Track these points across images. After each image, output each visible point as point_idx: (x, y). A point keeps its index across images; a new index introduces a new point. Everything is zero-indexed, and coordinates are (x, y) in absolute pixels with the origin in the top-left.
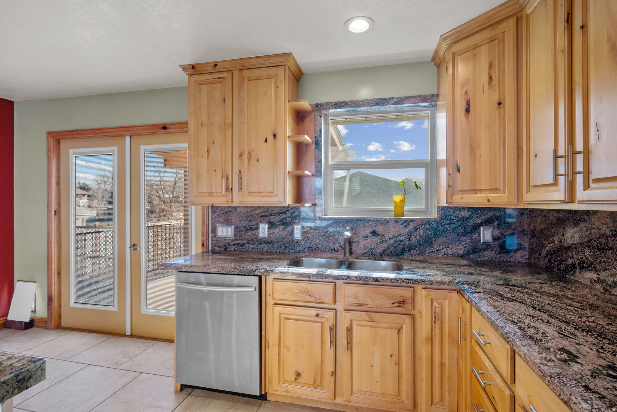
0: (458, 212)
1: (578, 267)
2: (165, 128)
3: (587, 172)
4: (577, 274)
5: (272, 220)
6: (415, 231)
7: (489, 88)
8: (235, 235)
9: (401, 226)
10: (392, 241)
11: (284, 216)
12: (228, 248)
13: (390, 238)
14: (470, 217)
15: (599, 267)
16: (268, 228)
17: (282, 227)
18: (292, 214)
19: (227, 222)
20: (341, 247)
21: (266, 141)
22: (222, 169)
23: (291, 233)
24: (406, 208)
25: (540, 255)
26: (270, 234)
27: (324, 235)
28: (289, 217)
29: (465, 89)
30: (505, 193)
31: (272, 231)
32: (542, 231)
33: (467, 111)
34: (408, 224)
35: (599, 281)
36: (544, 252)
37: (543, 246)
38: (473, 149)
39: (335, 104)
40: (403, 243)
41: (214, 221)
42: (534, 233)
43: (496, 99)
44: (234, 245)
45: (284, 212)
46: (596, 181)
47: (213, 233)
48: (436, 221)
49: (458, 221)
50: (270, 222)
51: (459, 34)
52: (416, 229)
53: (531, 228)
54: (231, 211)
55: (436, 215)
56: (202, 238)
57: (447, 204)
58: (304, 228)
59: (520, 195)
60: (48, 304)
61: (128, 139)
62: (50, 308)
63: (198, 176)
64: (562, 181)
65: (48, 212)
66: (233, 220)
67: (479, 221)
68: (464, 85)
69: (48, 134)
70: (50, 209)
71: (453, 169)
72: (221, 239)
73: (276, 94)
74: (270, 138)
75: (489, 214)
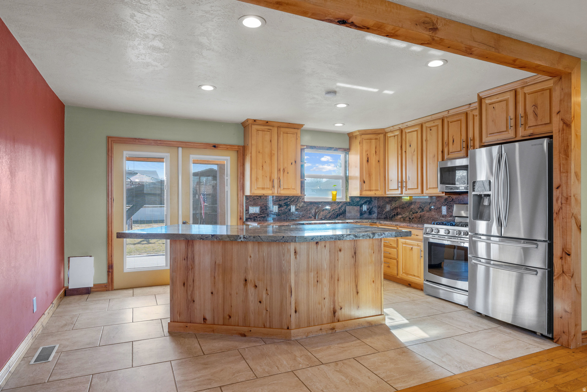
0: (356, 199)
1: (396, 215)
2: (215, 146)
3: (406, 187)
4: (396, 217)
5: (280, 203)
6: (342, 207)
7: (375, 155)
8: (260, 212)
9: (337, 205)
10: (333, 212)
11: (286, 201)
12: (256, 219)
13: (332, 211)
14: (360, 201)
15: (402, 213)
16: (279, 208)
17: (285, 207)
18: (290, 200)
19: (255, 205)
20: (313, 215)
21: (292, 164)
22: (270, 176)
23: (290, 210)
24: (337, 197)
25: (382, 214)
26: (279, 210)
27: (305, 210)
28: (289, 201)
29: (367, 153)
30: (380, 191)
31: (280, 209)
32: (383, 205)
33: (368, 161)
34: (339, 204)
35: (402, 217)
36: (384, 213)
37: (383, 211)
38: (370, 175)
39: (310, 147)
40: (337, 213)
41: (247, 204)
42: (379, 206)
43: (378, 160)
44: (259, 217)
45: (287, 199)
46: (408, 189)
47: (247, 211)
48: (349, 203)
49: (356, 202)
50: (279, 204)
51: (364, 132)
52: (342, 206)
53: (378, 205)
54: (257, 198)
55: (348, 200)
56: (239, 214)
57: (359, 195)
58: (296, 207)
59: (385, 192)
60: (108, 272)
61: (180, 149)
62: (110, 274)
63: (257, 179)
64: (400, 188)
65: (108, 199)
66: (259, 203)
67: (363, 202)
68: (366, 151)
69: (108, 138)
70: (110, 197)
71: (362, 182)
72: (252, 214)
73: (296, 142)
74: (293, 163)
75: (366, 200)
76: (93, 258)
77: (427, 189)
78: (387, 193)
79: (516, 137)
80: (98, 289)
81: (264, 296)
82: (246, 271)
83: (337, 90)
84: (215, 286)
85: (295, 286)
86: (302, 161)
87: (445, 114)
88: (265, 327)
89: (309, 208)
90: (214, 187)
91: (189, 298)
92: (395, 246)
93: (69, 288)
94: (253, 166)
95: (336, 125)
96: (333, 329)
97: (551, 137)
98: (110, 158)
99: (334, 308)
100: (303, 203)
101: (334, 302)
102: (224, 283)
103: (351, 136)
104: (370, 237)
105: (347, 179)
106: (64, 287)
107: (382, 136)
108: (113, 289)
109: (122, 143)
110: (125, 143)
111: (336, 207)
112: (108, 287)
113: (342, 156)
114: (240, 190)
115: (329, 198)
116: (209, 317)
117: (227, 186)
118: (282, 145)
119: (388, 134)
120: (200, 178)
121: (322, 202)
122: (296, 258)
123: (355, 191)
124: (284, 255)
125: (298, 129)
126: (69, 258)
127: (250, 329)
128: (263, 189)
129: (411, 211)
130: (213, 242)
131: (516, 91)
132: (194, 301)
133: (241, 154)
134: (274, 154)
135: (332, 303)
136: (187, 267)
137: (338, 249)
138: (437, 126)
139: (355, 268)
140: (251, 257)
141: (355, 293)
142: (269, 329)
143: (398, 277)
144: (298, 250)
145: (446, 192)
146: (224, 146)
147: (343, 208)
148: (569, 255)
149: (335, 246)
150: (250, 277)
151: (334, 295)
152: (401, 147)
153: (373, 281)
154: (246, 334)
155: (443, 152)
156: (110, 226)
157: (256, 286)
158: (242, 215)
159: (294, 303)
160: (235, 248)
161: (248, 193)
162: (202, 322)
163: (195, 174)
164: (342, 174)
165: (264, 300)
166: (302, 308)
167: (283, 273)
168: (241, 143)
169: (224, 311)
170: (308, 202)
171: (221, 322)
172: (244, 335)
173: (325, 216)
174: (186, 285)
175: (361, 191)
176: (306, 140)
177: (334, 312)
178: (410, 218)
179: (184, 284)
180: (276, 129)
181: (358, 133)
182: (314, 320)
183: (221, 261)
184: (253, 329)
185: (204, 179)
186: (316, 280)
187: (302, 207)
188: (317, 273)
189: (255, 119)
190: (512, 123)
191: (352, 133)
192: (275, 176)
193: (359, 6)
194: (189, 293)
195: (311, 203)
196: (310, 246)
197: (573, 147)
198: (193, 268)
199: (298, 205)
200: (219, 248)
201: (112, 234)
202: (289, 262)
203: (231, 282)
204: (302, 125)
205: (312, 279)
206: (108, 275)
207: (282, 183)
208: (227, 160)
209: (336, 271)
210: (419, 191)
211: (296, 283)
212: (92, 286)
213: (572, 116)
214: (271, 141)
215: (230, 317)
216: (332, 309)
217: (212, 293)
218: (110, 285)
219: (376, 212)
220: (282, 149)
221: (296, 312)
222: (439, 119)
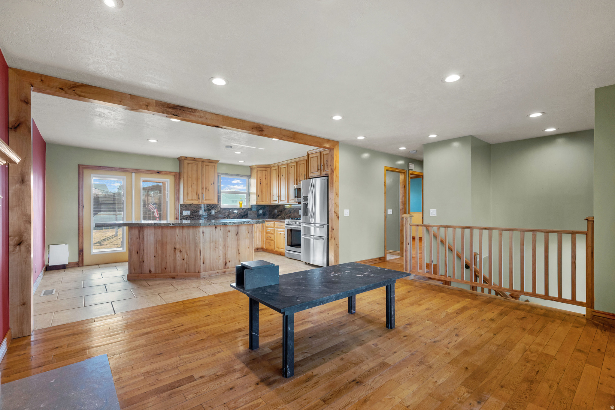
0: (254, 206)
2: (158, 173)
3: (281, 199)
7: (265, 180)
8: (191, 214)
11: (208, 207)
12: (188, 219)
13: (239, 213)
14: (257, 207)
15: (281, 214)
17: (208, 211)
18: (211, 207)
19: (187, 210)
20: (226, 217)
22: (196, 192)
23: (211, 213)
24: (243, 205)
25: (272, 215)
27: (221, 213)
30: (268, 202)
32: (272, 210)
33: (261, 183)
34: (244, 210)
37: (272, 213)
38: (262, 192)
39: (225, 174)
40: (242, 215)
41: (181, 210)
42: (270, 211)
43: (266, 183)
44: (191, 218)
46: (282, 201)
47: (181, 214)
48: (250, 209)
49: (255, 208)
52: (246, 211)
54: (188, 206)
55: (250, 207)
56: (176, 216)
57: (256, 204)
58: (215, 211)
59: (271, 202)
60: (79, 254)
61: (133, 174)
62: (81, 255)
63: (188, 194)
64: (278, 200)
65: (79, 206)
66: (190, 209)
67: (259, 208)
68: (260, 178)
69: (79, 166)
70: (81, 204)
71: (258, 196)
72: (184, 216)
73: (214, 171)
74: (212, 184)
75: (262, 207)
76: (67, 245)
77: (290, 201)
78: (272, 203)
79: (321, 175)
80: (72, 266)
81: (186, 256)
82: (175, 243)
83: (232, 146)
84: (156, 253)
85: (203, 250)
86: (218, 182)
87: (297, 159)
88: (186, 272)
89: (224, 212)
90: (160, 199)
91: (141, 260)
92: (273, 233)
93: (49, 265)
94: (185, 186)
95: (239, 162)
96: (225, 272)
97: (328, 176)
98: (81, 179)
99: (225, 261)
100: (220, 209)
101: (225, 258)
102: (162, 251)
103: (251, 168)
104: (242, 224)
105: (249, 194)
106: (45, 265)
107: (269, 169)
108: (83, 266)
109: (90, 169)
110: (92, 169)
111: (241, 211)
112: (79, 264)
113: (247, 179)
114: (177, 200)
115: (238, 205)
116: (153, 270)
117: (167, 198)
118: (205, 173)
119: (272, 168)
120: (148, 192)
121: (232, 208)
122: (203, 235)
123: (253, 202)
124: (197, 234)
125: (215, 163)
126: (49, 245)
127: (177, 274)
128: (192, 200)
129: (285, 213)
130: (155, 227)
131: (321, 153)
132: (144, 262)
133: (177, 178)
134: (199, 178)
135: (224, 259)
136: (140, 242)
137: (228, 231)
138: (294, 165)
139: (238, 241)
140: (178, 236)
141: (238, 254)
142: (188, 273)
143: (275, 250)
144: (205, 231)
145: (298, 202)
146: (165, 173)
147: (246, 212)
148: (333, 230)
149: (226, 229)
150: (177, 246)
151: (226, 255)
152: (279, 176)
153: (248, 248)
154: (175, 277)
155: (297, 180)
156: (81, 223)
157: (181, 251)
158: (178, 216)
159: (202, 259)
160: (169, 232)
161: (181, 202)
162: (149, 273)
163: (144, 189)
164: (246, 191)
165: (185, 258)
166: (207, 262)
167: (196, 243)
168: (178, 171)
169: (162, 266)
170: (223, 208)
171: (160, 272)
172: (174, 278)
173: (235, 217)
174: (138, 253)
175: (257, 201)
176: (221, 170)
177: (226, 264)
178: (285, 217)
179: (137, 253)
180: (201, 163)
181: (255, 167)
182: (214, 268)
183: (161, 238)
184: (179, 274)
185: (152, 193)
186: (215, 247)
187: (219, 211)
188: (216, 243)
189: (186, 156)
190: (319, 168)
191: (252, 166)
192: (200, 192)
193: (224, 121)
194: (141, 257)
195: (225, 209)
196: (212, 229)
197: (335, 181)
198: (143, 243)
199: (217, 210)
200: (159, 231)
201: (82, 229)
202: (199, 238)
203: (166, 250)
204: (218, 161)
205: (213, 246)
206: (79, 256)
207: (204, 196)
208: (167, 181)
209: (227, 242)
210: (286, 201)
211: (204, 249)
212: (68, 264)
213: (335, 167)
214: (197, 170)
215: (166, 269)
216: (224, 262)
217: (155, 256)
218: (81, 263)
219: (268, 214)
220: (205, 176)
221: (203, 263)
222: (295, 162)
